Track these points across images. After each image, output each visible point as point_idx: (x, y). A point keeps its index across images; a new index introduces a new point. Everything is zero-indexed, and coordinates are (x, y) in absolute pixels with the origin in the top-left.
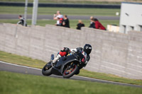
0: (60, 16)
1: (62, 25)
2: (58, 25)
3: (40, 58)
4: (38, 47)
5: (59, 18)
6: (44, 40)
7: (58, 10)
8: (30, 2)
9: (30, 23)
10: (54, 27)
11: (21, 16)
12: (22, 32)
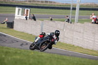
0: (94, 17)
1: (95, 23)
2: (93, 23)
3: (80, 46)
4: (79, 38)
5: (94, 18)
6: (83, 33)
7: (93, 12)
8: (74, 7)
9: (74, 21)
10: (90, 24)
11: (67, 17)
12: (68, 27)
